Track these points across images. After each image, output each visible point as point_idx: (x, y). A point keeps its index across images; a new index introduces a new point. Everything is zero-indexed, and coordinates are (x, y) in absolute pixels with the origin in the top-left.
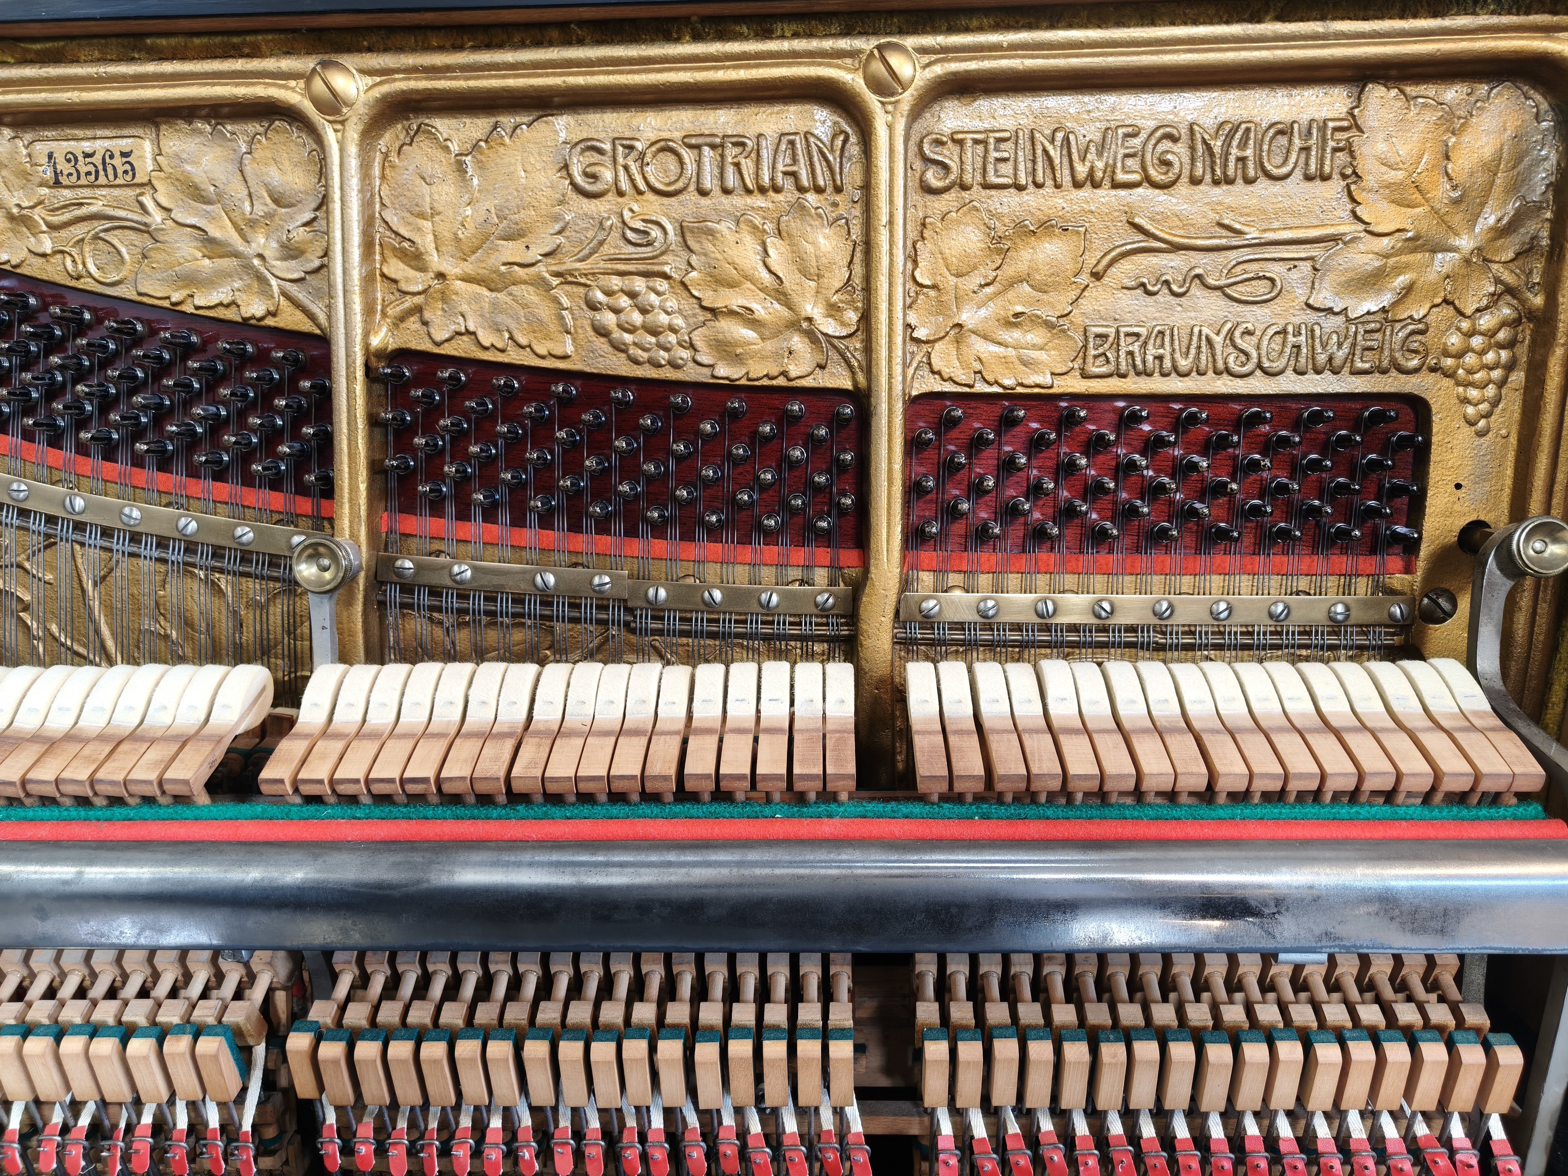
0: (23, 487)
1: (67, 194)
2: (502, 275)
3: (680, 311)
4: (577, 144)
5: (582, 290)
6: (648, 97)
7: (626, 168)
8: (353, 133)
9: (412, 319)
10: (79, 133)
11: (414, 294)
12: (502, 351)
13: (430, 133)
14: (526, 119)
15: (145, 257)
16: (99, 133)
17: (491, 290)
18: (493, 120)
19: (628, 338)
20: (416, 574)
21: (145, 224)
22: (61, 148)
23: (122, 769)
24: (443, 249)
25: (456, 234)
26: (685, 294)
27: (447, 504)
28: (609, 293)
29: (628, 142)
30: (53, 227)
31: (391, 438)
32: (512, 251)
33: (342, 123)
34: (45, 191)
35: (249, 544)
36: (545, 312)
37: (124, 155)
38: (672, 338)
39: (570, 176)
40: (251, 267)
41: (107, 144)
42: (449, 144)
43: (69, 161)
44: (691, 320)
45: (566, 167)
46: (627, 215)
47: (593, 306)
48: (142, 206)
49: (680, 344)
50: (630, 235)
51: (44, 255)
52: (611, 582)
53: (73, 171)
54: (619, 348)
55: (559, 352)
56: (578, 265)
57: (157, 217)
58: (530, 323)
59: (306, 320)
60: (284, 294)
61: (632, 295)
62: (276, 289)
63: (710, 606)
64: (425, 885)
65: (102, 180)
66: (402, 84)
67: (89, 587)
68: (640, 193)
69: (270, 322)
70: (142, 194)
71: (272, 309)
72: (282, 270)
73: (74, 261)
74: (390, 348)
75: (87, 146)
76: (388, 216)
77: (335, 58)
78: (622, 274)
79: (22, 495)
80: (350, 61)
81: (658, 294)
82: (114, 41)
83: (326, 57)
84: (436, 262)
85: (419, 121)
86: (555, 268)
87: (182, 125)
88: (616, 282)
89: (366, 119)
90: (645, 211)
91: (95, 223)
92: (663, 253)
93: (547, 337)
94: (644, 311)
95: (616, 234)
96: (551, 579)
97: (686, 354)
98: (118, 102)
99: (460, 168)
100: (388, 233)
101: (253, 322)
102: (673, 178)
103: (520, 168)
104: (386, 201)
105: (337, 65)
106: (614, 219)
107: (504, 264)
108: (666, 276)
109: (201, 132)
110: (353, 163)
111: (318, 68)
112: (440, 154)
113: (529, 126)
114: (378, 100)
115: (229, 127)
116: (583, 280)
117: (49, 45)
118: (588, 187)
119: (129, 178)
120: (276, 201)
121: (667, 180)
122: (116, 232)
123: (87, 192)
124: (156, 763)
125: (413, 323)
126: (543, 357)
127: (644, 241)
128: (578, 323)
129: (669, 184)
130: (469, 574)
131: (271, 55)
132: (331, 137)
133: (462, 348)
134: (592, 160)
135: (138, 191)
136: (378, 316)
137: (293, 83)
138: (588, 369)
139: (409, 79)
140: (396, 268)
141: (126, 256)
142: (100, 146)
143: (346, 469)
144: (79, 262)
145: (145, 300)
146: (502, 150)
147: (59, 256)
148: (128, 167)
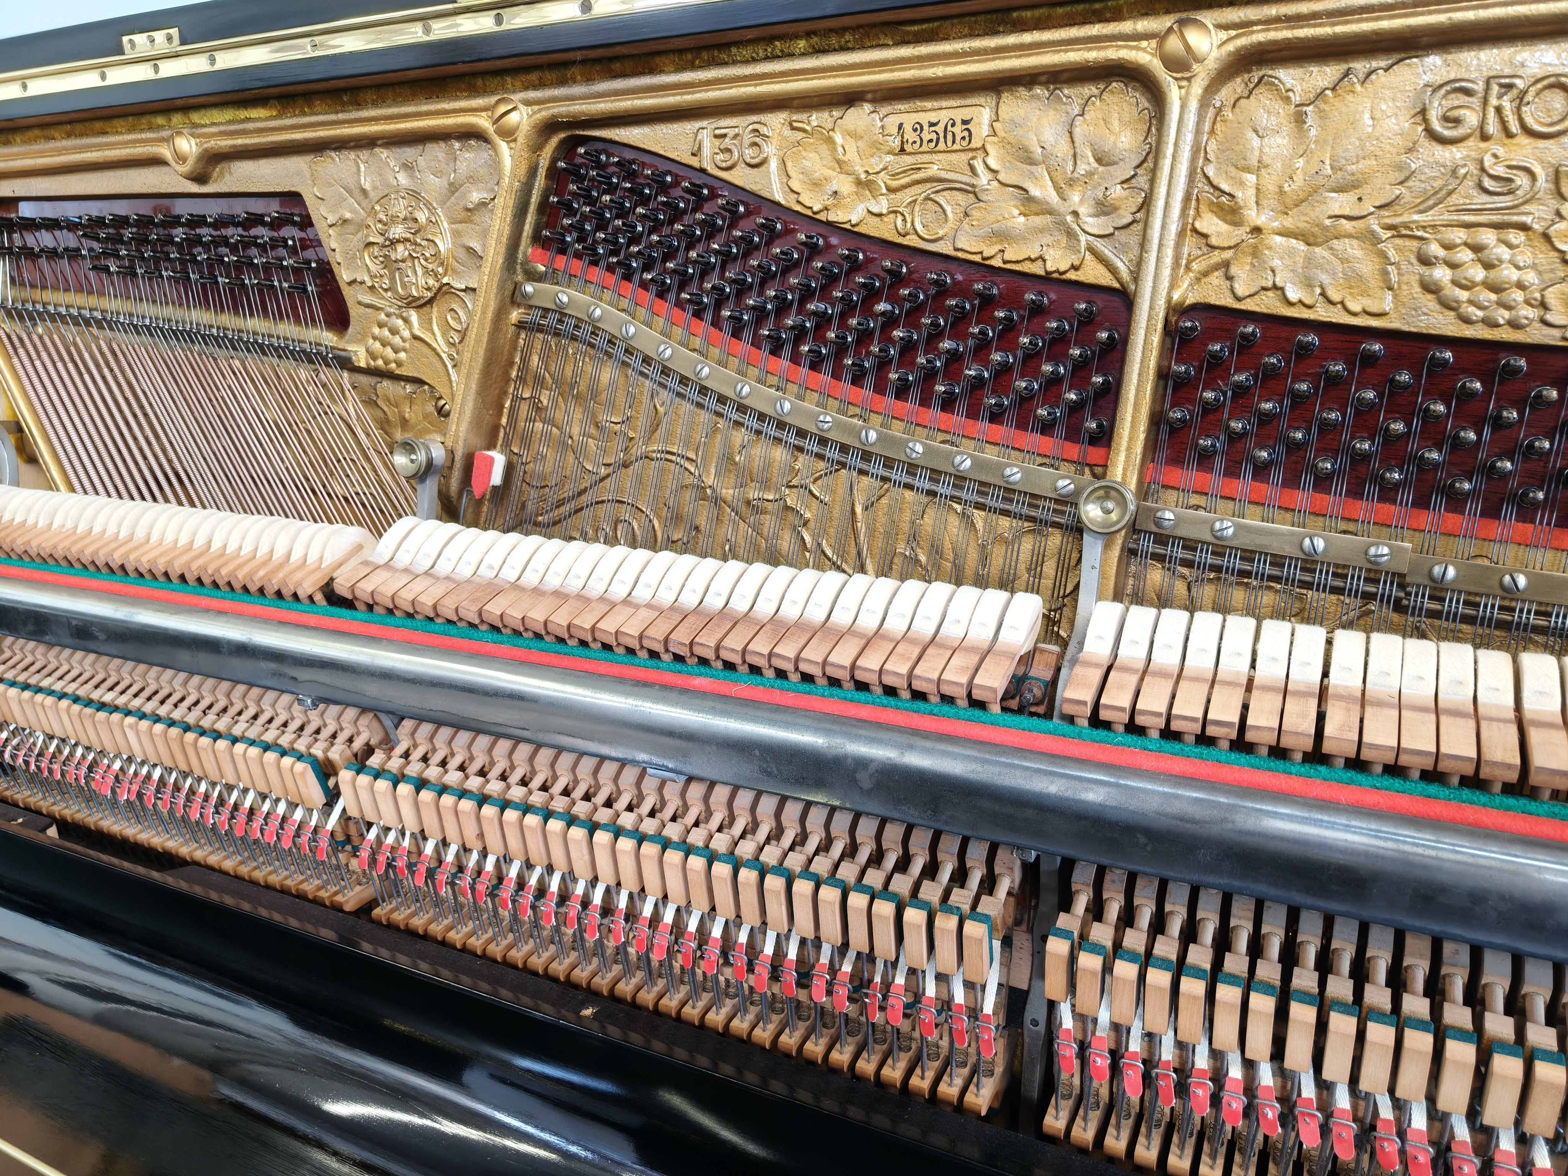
0: (828, 419)
1: (908, 160)
2: (1326, 228)
3: (1534, 267)
4: (1441, 86)
5: (1415, 244)
6: (1541, 29)
7: (1499, 110)
8: (1197, 89)
9: (1216, 274)
10: (928, 105)
11: (1223, 249)
12: (1309, 307)
13: (1273, 84)
14: (1383, 64)
15: (966, 214)
16: (944, 104)
17: (1309, 244)
18: (1344, 67)
19: (1464, 295)
20: (1175, 526)
21: (973, 186)
22: (909, 120)
23: (935, 669)
24: (1264, 202)
25: (1281, 187)
26: (1545, 247)
27: (1218, 459)
28: (1448, 247)
29: (1507, 81)
30: (891, 190)
31: (1169, 391)
32: (1341, 203)
33: (1189, 79)
34: (890, 158)
35: (1015, 483)
36: (1367, 267)
37: (965, 122)
38: (1518, 296)
39: (1425, 120)
40: (1064, 223)
41: (952, 114)
42: (1291, 94)
43: (915, 130)
44: (1547, 277)
45: (1423, 112)
46: (1488, 161)
47: (1425, 261)
48: (972, 169)
49: (1527, 302)
50: (1488, 183)
51: (880, 215)
52: (1391, 554)
53: (918, 139)
54: (1447, 305)
55: (1374, 309)
56: (1416, 217)
57: (984, 178)
58: (1347, 278)
59: (1108, 274)
60: (1091, 249)
61: (1477, 249)
62: (1083, 244)
63: (1510, 592)
64: (1230, 826)
65: (942, 146)
66: (1260, 36)
67: (859, 509)
68: (1510, 135)
69: (1072, 276)
70: (973, 158)
71: (1076, 263)
72: (1092, 226)
73: (904, 220)
74: (1188, 302)
75: (933, 117)
76: (1210, 171)
77: (1193, 15)
78: (1468, 226)
79: (826, 426)
80: (1208, 17)
81: (1510, 246)
82: (982, 17)
83: (1184, 15)
84: (1253, 216)
85: (1261, 73)
86: (1389, 221)
87: (1022, 91)
88: (1459, 235)
89: (1213, 73)
90: (1512, 156)
91: (929, 185)
92: (1526, 202)
93: (1365, 293)
94: (1488, 266)
95: (1469, 183)
96: (1320, 544)
97: (1532, 313)
98: (976, 74)
99: (1299, 119)
100: (1207, 188)
101: (1056, 275)
102: (1556, 119)
103: (1367, 115)
104: (1211, 156)
105: (1196, 21)
106: (1473, 168)
107: (1330, 217)
108: (1524, 228)
109: (1037, 97)
110: (1191, 119)
111: (1175, 27)
112: (1278, 106)
113: (1386, 70)
114: (1230, 54)
115: (1066, 91)
116: (1419, 233)
117: (925, 26)
118: (1447, 133)
119: (965, 143)
120: (1099, 161)
121: (1549, 120)
122: (945, 193)
123: (926, 158)
124: (964, 669)
125: (1217, 278)
126: (1355, 314)
127: (1505, 190)
128: (1404, 279)
129: (1552, 124)
130: (1231, 531)
131: (1130, 18)
132: (1174, 94)
133: (1267, 304)
134: (1457, 103)
135: (971, 154)
136: (1182, 270)
137: (1144, 44)
138: (1406, 328)
139: (1268, 30)
140: (1210, 224)
141: (950, 214)
142: (943, 116)
143: (1129, 419)
144: (909, 220)
145: (960, 255)
146: (1350, 97)
147: (892, 216)
148: (966, 134)
